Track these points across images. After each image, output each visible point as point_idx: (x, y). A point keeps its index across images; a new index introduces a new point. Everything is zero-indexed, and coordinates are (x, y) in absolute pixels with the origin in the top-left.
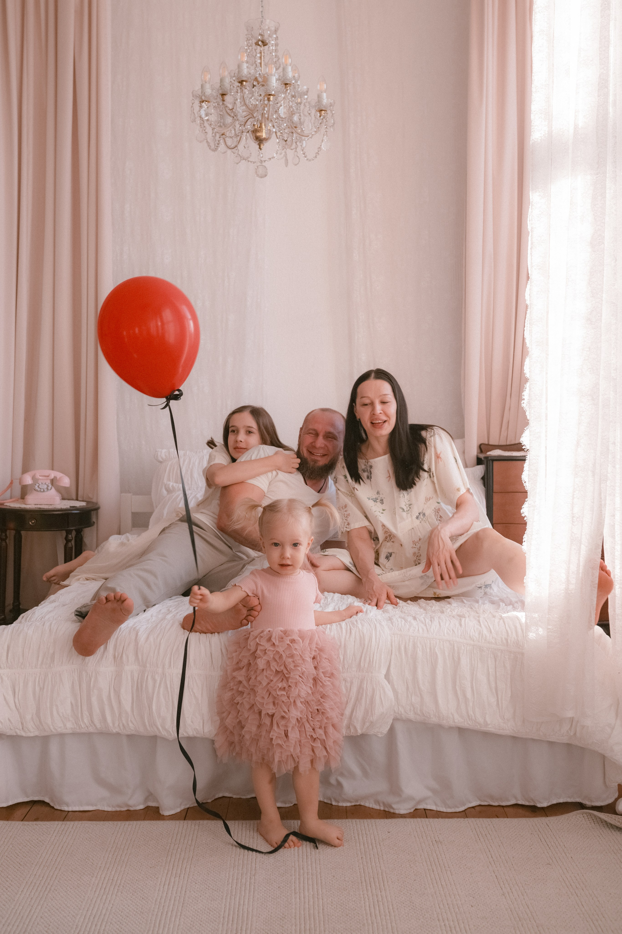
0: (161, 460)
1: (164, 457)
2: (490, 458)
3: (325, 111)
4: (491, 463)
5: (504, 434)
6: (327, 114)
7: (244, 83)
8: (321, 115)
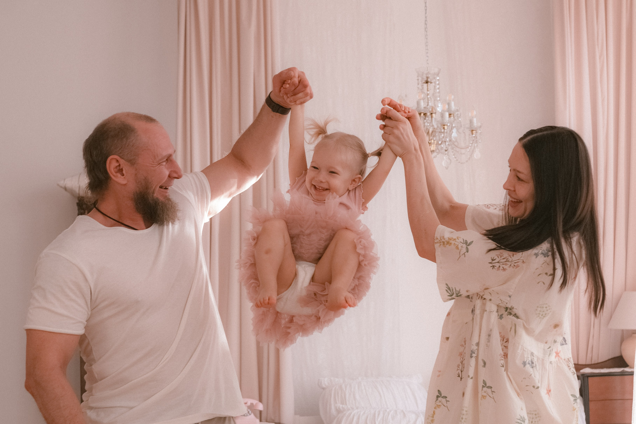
0: (324, 386)
1: (327, 384)
2: (585, 375)
3: (475, 130)
4: (587, 379)
5: (589, 355)
6: (477, 132)
7: (422, 114)
8: (473, 134)
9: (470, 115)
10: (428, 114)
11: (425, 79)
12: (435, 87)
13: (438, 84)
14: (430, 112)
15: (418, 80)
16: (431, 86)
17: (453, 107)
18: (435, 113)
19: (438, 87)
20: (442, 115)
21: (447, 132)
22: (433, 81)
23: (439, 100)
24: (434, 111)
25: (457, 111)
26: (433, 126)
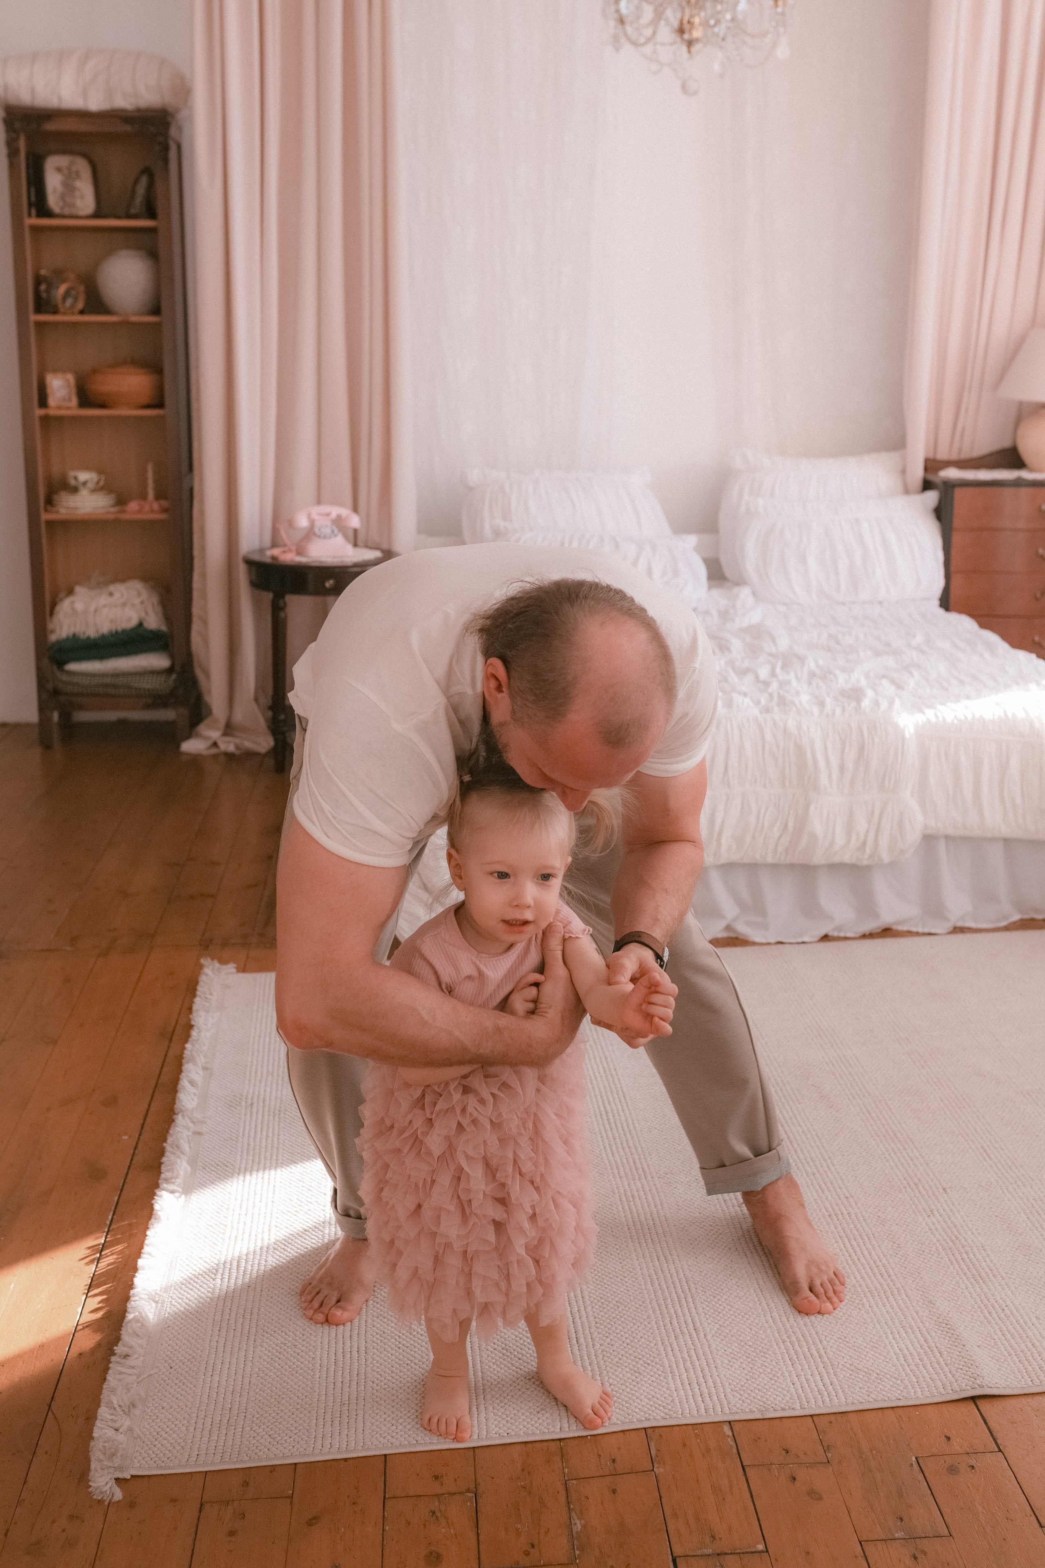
2: (949, 483)
4: (951, 490)
6: (786, 4)
8: (777, 7)
21: (728, 2)
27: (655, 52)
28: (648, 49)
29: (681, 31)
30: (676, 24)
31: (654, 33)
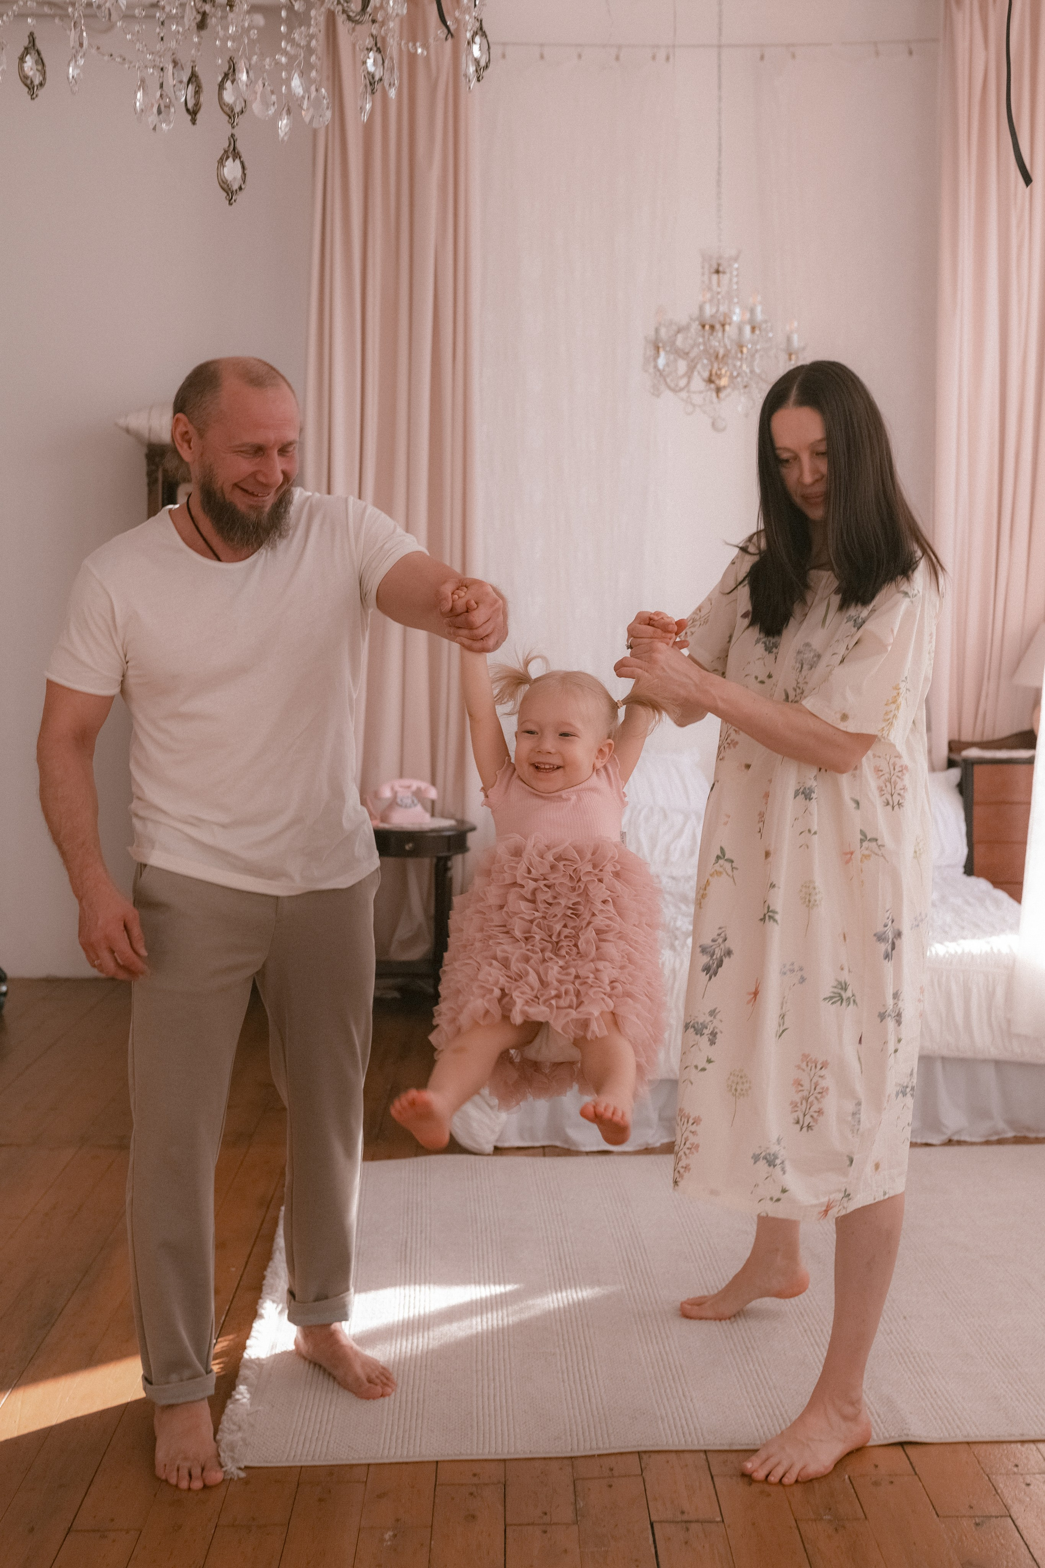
2: (969, 761)
4: (970, 767)
7: (707, 327)
8: (790, 359)
9: (788, 328)
10: (718, 326)
11: (715, 266)
12: (731, 280)
13: (737, 276)
14: (720, 322)
15: (703, 268)
16: (725, 278)
17: (759, 316)
18: (730, 324)
19: (735, 280)
20: (740, 330)
21: (746, 359)
22: (728, 270)
23: (737, 303)
24: (728, 320)
25: (766, 321)
26: (725, 346)
27: (689, 397)
28: (684, 394)
29: (710, 381)
30: (706, 375)
31: (688, 383)
